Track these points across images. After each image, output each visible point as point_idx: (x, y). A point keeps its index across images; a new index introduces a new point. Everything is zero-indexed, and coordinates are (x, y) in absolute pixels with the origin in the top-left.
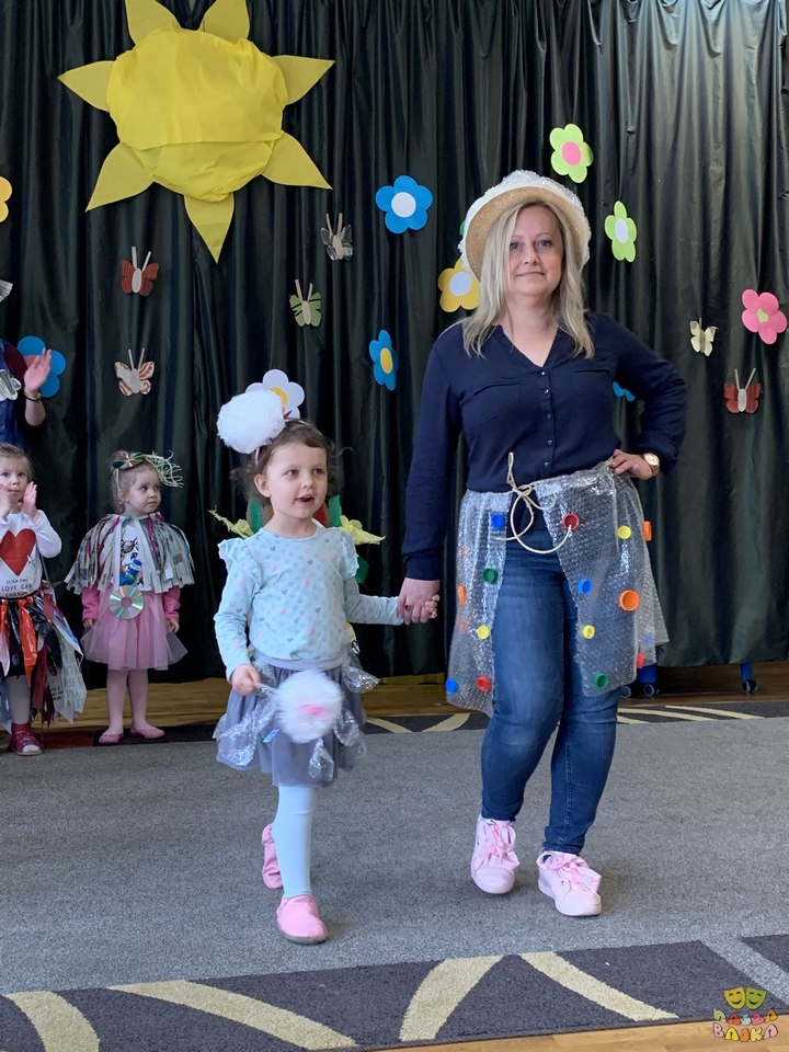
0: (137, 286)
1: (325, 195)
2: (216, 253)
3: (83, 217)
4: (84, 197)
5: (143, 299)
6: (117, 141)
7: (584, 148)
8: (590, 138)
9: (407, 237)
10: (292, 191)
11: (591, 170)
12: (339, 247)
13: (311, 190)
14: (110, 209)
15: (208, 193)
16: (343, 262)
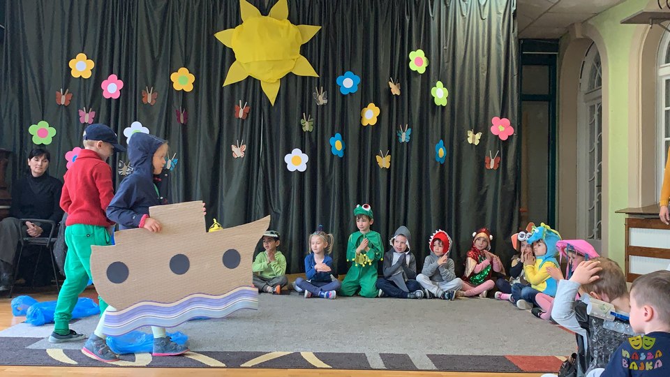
0: (241, 115)
1: (316, 79)
2: (273, 103)
3: (222, 88)
4: (222, 81)
5: (243, 120)
6: (235, 60)
7: (424, 59)
8: (427, 55)
9: (349, 96)
10: (304, 78)
11: (428, 68)
12: (321, 100)
13: (311, 77)
14: (232, 86)
15: (270, 79)
16: (323, 105)
